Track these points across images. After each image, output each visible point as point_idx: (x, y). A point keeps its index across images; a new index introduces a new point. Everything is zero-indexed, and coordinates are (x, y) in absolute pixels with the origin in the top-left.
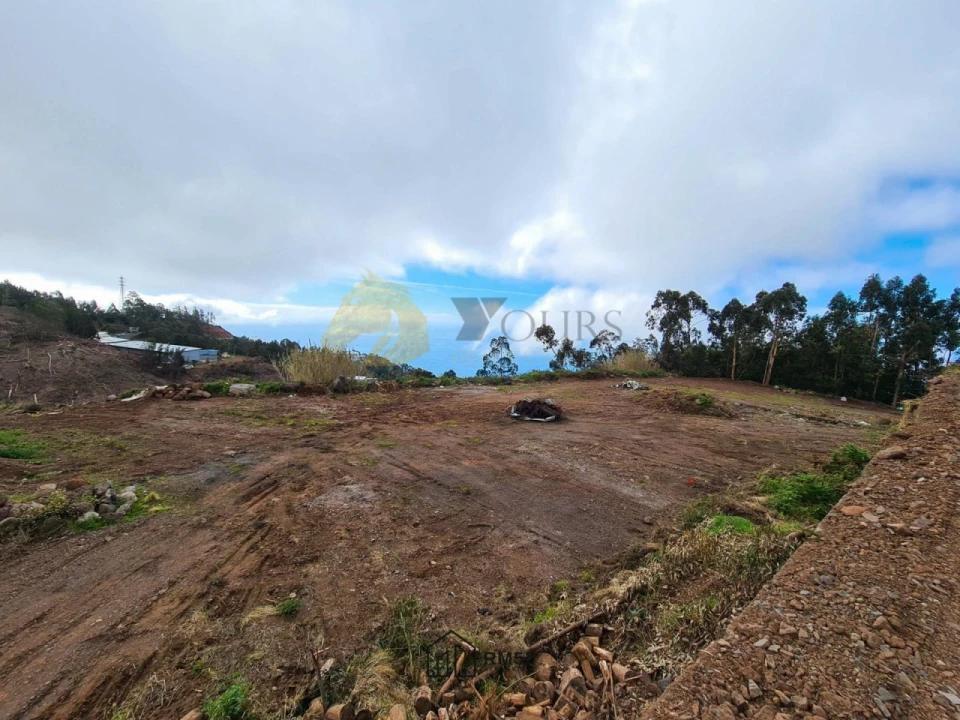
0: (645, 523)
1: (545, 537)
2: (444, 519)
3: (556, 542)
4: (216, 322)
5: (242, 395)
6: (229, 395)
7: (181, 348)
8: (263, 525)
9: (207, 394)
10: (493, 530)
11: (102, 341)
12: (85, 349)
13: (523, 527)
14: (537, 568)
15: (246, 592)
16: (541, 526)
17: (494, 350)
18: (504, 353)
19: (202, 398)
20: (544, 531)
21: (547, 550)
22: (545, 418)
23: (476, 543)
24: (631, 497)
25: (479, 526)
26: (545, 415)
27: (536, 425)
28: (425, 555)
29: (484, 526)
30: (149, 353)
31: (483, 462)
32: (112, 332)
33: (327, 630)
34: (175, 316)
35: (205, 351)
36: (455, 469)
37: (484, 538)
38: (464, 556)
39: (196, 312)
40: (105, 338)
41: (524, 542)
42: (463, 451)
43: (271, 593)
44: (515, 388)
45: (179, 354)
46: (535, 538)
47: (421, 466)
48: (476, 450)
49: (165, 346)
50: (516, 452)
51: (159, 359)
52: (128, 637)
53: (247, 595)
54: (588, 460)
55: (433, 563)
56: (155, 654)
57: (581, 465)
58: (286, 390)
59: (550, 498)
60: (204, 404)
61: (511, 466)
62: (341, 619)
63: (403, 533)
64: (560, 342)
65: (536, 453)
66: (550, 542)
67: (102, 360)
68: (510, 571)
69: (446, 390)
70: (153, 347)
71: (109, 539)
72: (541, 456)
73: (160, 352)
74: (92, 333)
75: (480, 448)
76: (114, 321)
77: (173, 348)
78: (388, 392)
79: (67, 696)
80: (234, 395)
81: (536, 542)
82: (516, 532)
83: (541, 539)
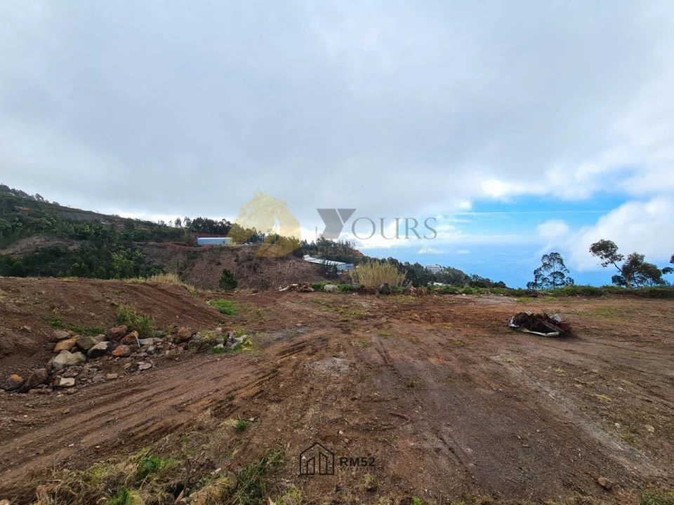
0: (598, 483)
1: (450, 449)
2: (376, 401)
3: (458, 458)
4: (356, 248)
5: (329, 291)
6: (324, 291)
7: (336, 263)
8: (276, 371)
9: (312, 289)
10: (408, 424)
11: (306, 259)
12: (299, 264)
13: (436, 431)
14: (419, 475)
15: (235, 408)
16: (455, 437)
17: (545, 265)
18: (557, 267)
19: (310, 291)
20: (455, 443)
21: (443, 462)
22: (546, 333)
23: (384, 430)
24: (600, 444)
25: (398, 415)
26: (546, 330)
27: (532, 338)
28: (341, 424)
29: (403, 417)
30: (322, 265)
31: (448, 363)
32: (311, 255)
33: (245, 449)
34: (338, 246)
35: (348, 265)
36: (419, 364)
37: (394, 428)
38: (368, 437)
39: (347, 242)
40: (307, 258)
41: (426, 445)
42: (438, 350)
43: (244, 413)
44: (539, 300)
45: (335, 266)
46: (440, 446)
47: (395, 355)
48: (450, 351)
49: (329, 262)
50: (488, 360)
51: (327, 268)
52: (182, 411)
53: (236, 410)
54: (567, 385)
55: (341, 432)
56: (183, 424)
57: (553, 388)
58: (352, 290)
59: (489, 412)
60: (309, 295)
61: (472, 372)
62: (258, 446)
63: (339, 402)
64: (626, 258)
65: (507, 365)
66: (452, 456)
67: (304, 269)
68: (393, 467)
69: (467, 297)
70: (324, 262)
71: (218, 359)
72: (511, 369)
73: (327, 265)
74: (301, 256)
75: (457, 351)
76: (311, 249)
77: (333, 263)
78: (418, 296)
79: (147, 429)
80: (326, 291)
81: (438, 450)
82: (426, 434)
83: (445, 450)
